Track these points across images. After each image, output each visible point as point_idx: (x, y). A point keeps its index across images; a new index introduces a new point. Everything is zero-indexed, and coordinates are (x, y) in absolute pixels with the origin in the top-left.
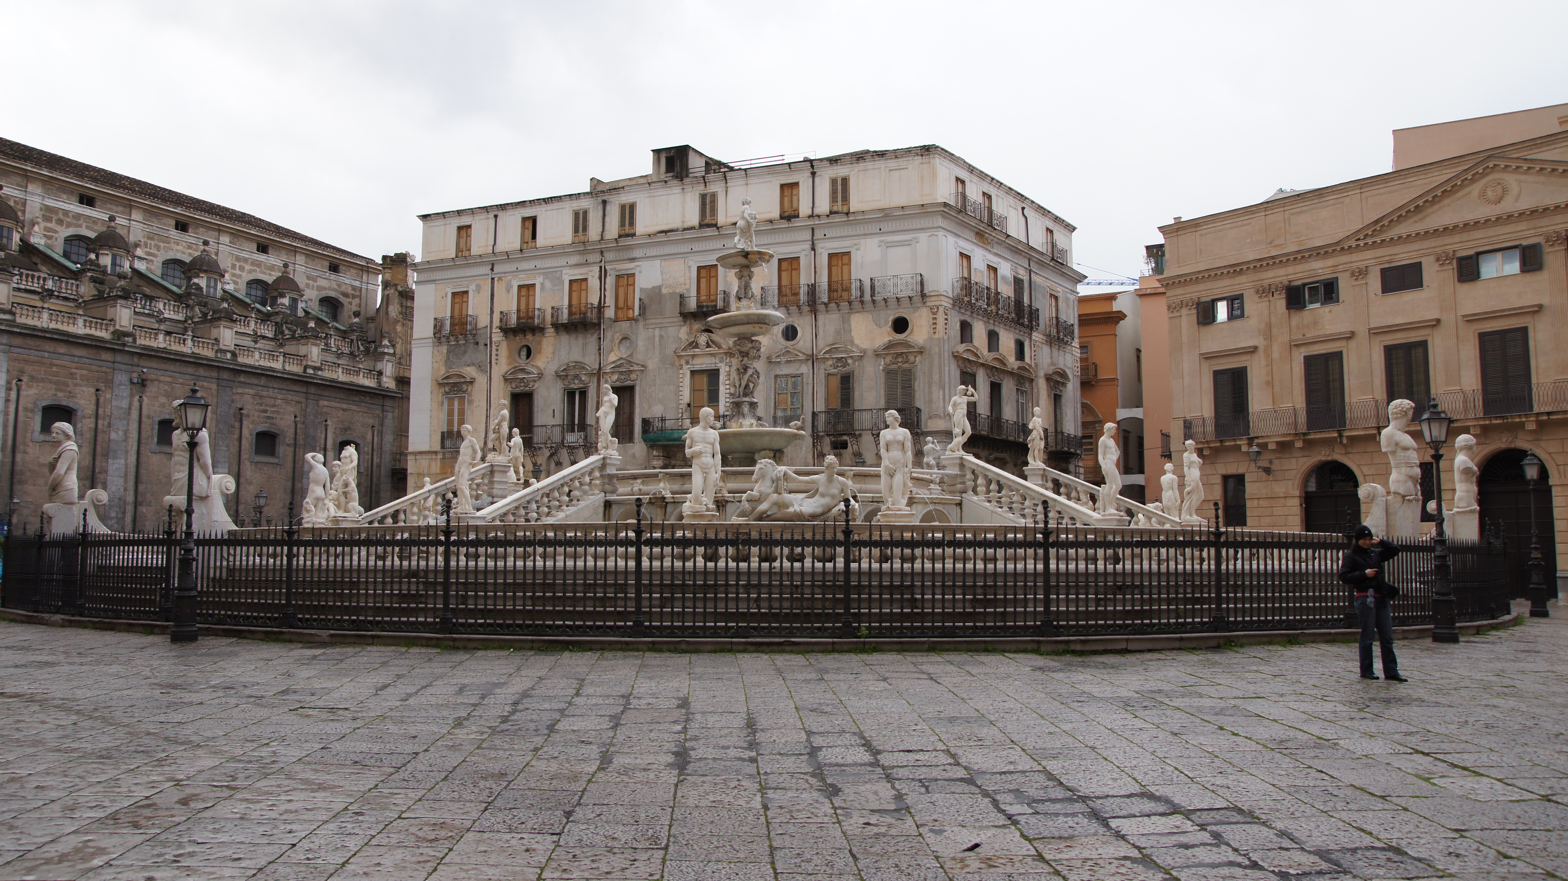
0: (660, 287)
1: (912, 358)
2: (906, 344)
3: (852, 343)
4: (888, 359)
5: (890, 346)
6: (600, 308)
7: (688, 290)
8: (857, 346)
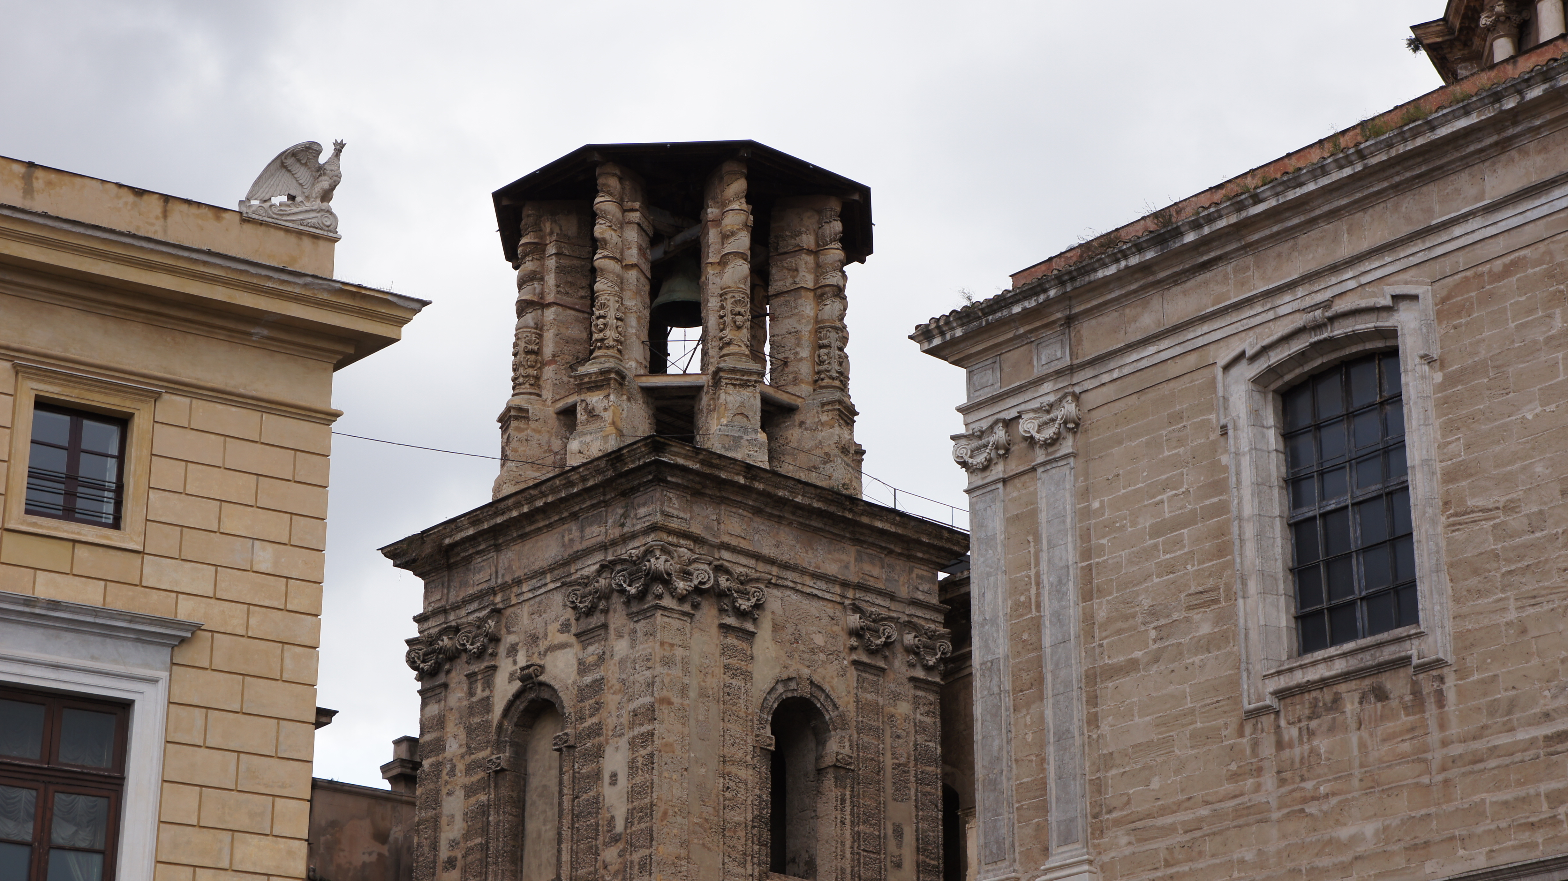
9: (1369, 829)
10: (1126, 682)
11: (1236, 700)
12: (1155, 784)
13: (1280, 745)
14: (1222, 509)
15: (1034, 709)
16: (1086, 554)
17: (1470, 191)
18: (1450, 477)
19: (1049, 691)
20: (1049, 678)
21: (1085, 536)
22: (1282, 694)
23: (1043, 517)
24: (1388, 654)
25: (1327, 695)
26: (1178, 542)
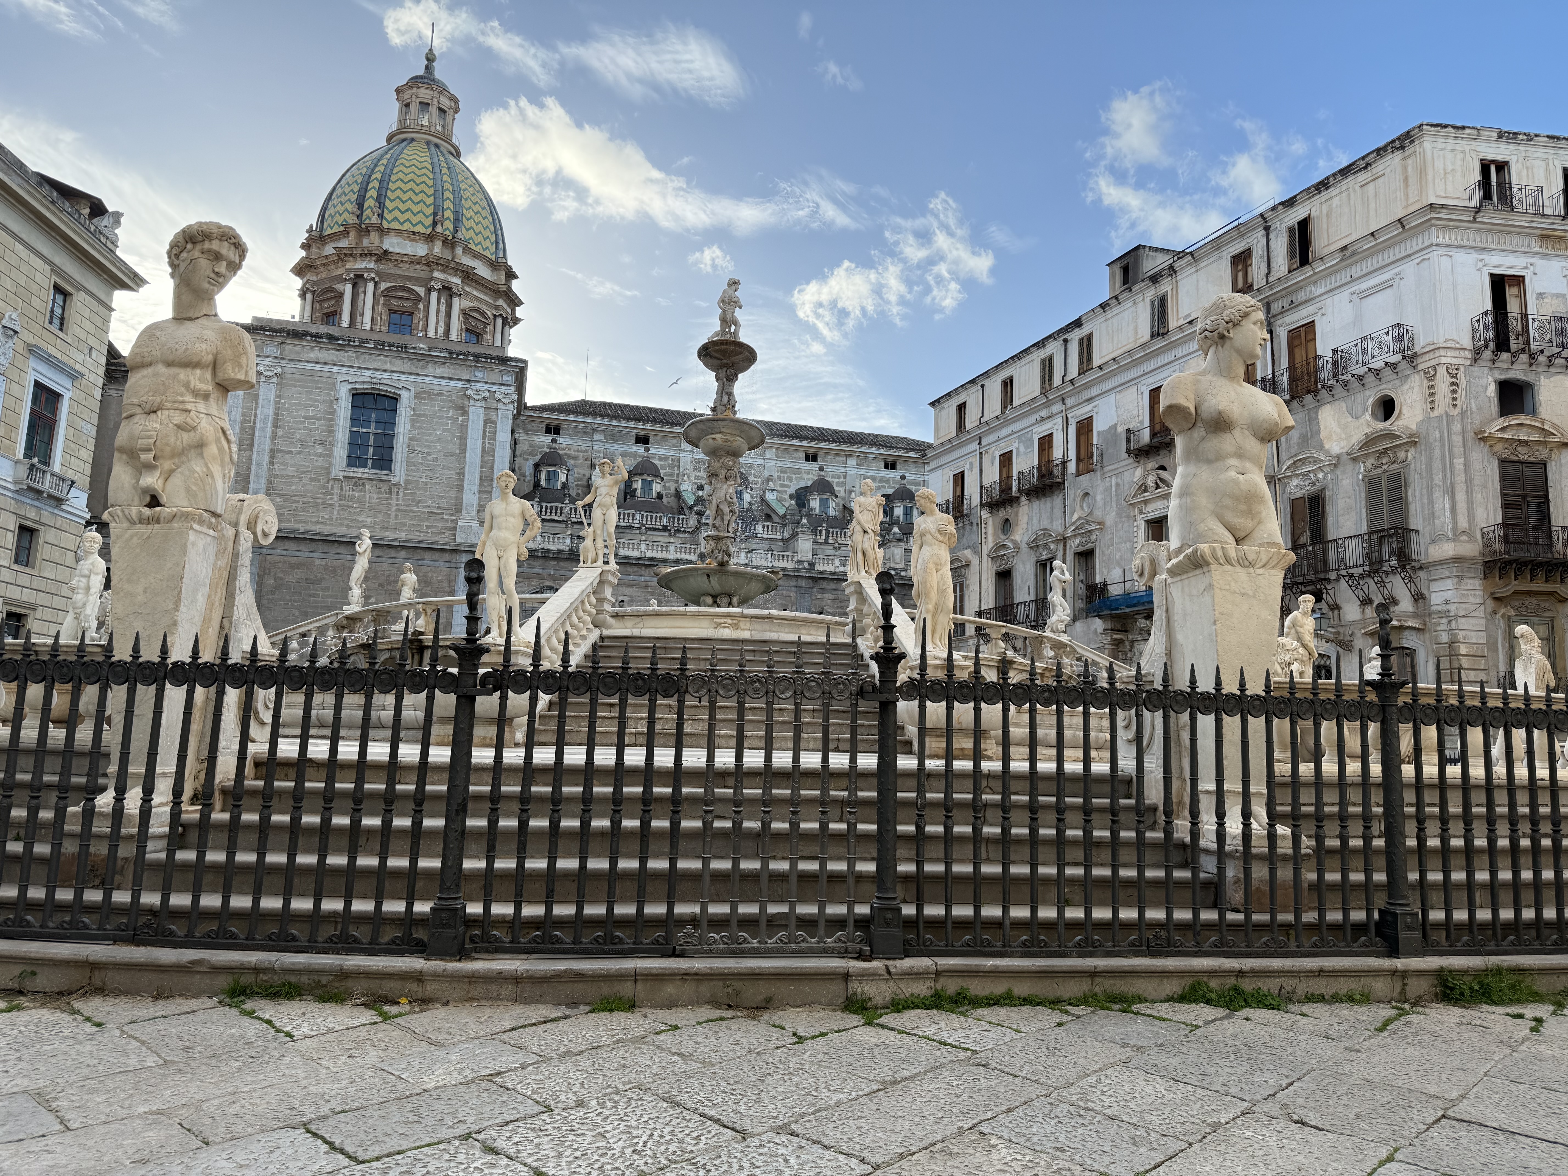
0: (1115, 427)
1: (1401, 455)
2: (1390, 436)
3: (1321, 448)
4: (1371, 461)
5: (1370, 441)
6: (1064, 463)
7: (1142, 422)
8: (1327, 453)
9: (369, 520)
10: (287, 456)
11: (328, 474)
12: (293, 487)
13: (342, 489)
14: (332, 420)
15: (248, 453)
16: (276, 414)
17: (431, 370)
18: (411, 439)
19: (255, 449)
20: (256, 446)
21: (277, 409)
22: (345, 477)
23: (261, 398)
24: (383, 477)
25: (361, 482)
26: (314, 424)
